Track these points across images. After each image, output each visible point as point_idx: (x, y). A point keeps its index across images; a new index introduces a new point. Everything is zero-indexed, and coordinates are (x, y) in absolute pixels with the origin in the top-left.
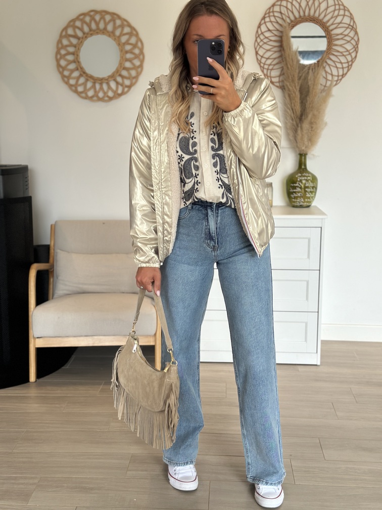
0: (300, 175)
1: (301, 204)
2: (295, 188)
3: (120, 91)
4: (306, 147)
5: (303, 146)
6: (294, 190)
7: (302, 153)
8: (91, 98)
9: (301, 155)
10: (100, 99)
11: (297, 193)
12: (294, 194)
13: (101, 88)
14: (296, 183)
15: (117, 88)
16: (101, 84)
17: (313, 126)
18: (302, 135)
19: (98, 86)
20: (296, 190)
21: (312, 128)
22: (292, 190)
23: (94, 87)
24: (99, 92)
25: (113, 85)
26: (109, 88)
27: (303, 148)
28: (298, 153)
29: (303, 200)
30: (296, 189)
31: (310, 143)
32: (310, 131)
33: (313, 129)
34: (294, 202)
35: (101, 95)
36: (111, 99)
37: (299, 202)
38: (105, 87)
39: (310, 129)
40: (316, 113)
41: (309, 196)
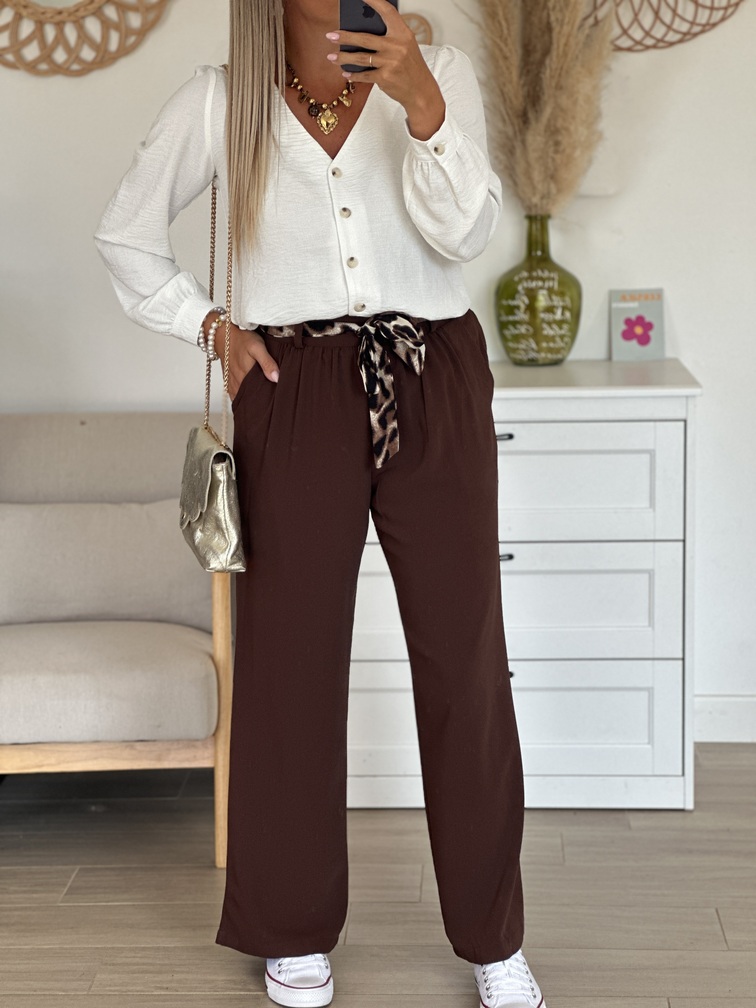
0: (525, 274)
1: (532, 355)
2: (512, 310)
3: (113, 45)
4: (542, 198)
5: (534, 194)
6: (511, 318)
7: (533, 213)
8: (32, 68)
9: (531, 218)
10: (57, 69)
11: (518, 326)
12: (511, 327)
13: (61, 38)
14: (513, 298)
15: (105, 37)
16: (60, 26)
17: (560, 138)
18: (528, 164)
19: (50, 32)
20: (516, 318)
21: (557, 144)
22: (504, 318)
23: (38, 34)
24: (53, 48)
25: (93, 27)
26: (84, 37)
27: (536, 200)
28: (524, 213)
29: (534, 346)
30: (513, 314)
31: (553, 188)
32: (551, 154)
33: (561, 148)
34: (515, 350)
35: (60, 56)
36: (87, 68)
37: (525, 350)
38: (71, 33)
39: (552, 149)
40: (564, 101)
41: (551, 333)
